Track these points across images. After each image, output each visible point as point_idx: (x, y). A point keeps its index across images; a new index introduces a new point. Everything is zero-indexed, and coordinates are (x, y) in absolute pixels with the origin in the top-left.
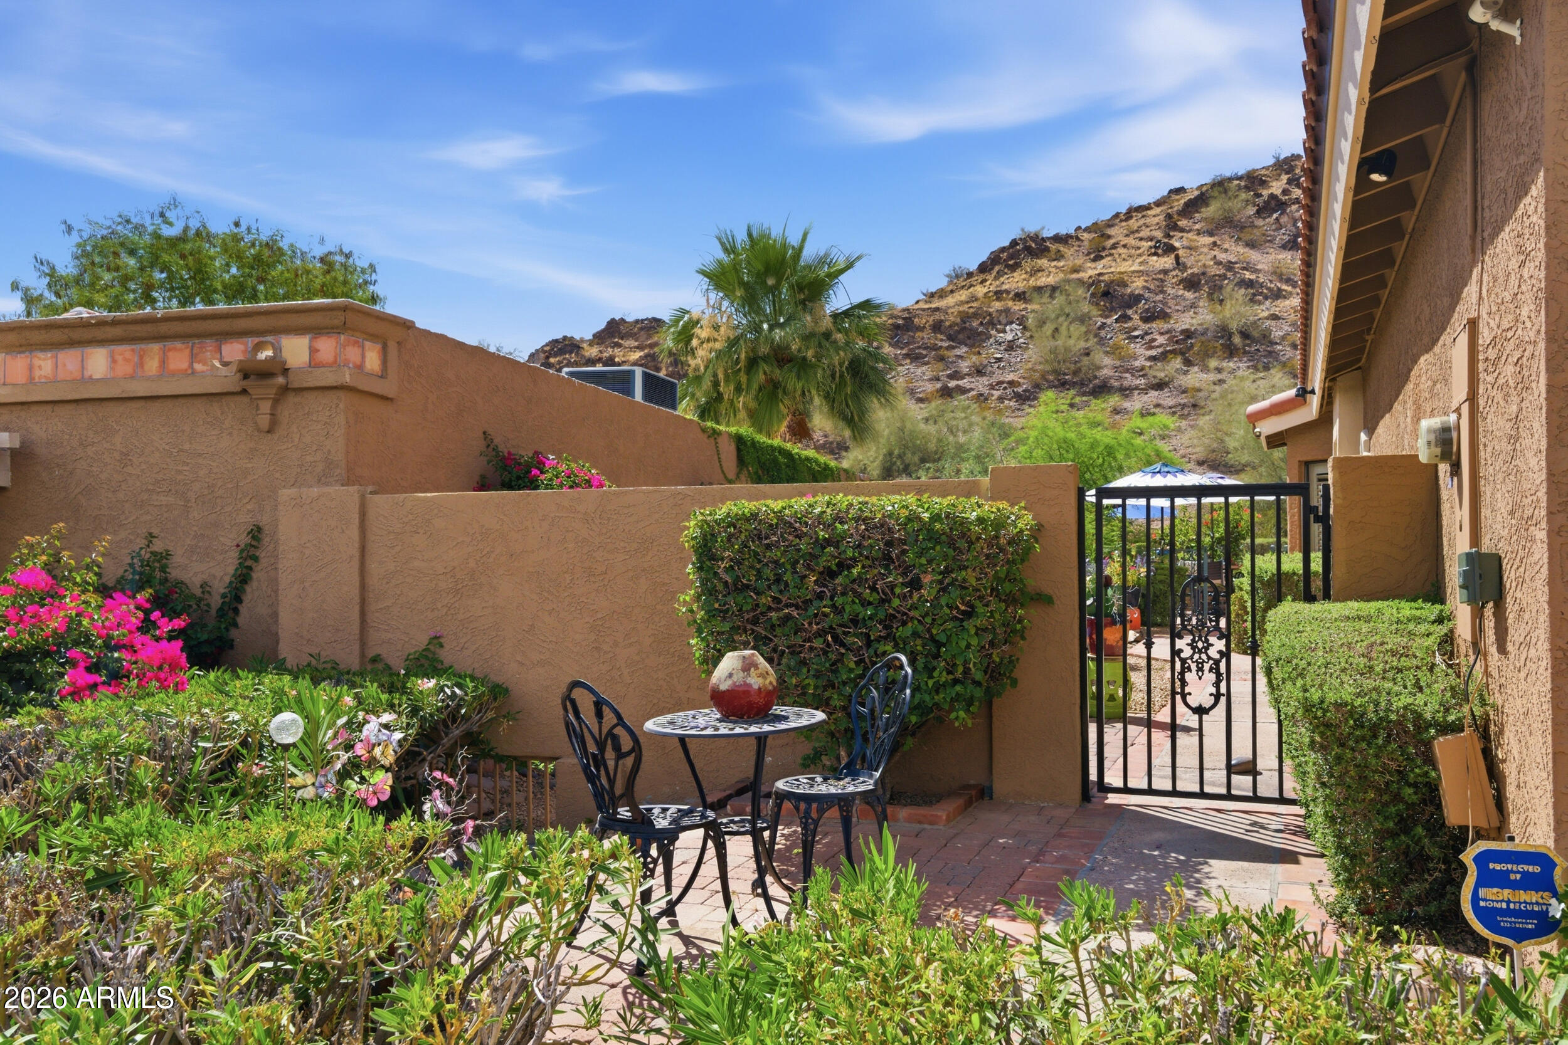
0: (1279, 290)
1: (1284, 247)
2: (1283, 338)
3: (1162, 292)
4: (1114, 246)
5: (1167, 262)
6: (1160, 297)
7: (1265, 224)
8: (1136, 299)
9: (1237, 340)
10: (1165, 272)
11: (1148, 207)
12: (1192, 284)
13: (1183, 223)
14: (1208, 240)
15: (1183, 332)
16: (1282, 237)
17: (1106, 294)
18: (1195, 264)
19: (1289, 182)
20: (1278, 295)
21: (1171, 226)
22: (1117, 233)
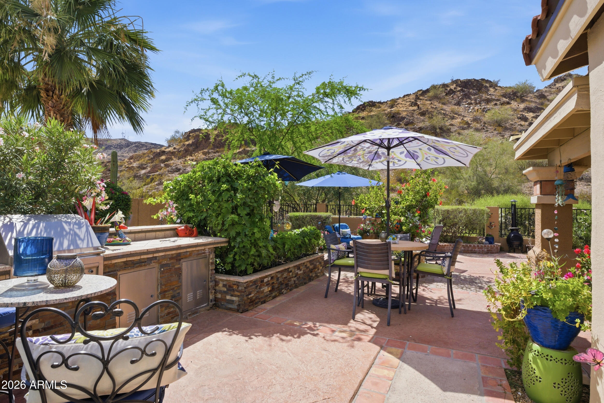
0: (453, 116)
1: (455, 105)
2: (455, 131)
3: (412, 116)
4: (398, 104)
5: (415, 108)
6: (412, 118)
7: (449, 98)
8: (403, 118)
9: (438, 130)
10: (414, 110)
11: (410, 94)
12: (423, 114)
13: (421, 98)
14: (429, 102)
15: (419, 128)
16: (454, 102)
17: (393, 117)
18: (424, 109)
19: (456, 86)
20: (453, 118)
21: (417, 98)
22: (400, 101)
